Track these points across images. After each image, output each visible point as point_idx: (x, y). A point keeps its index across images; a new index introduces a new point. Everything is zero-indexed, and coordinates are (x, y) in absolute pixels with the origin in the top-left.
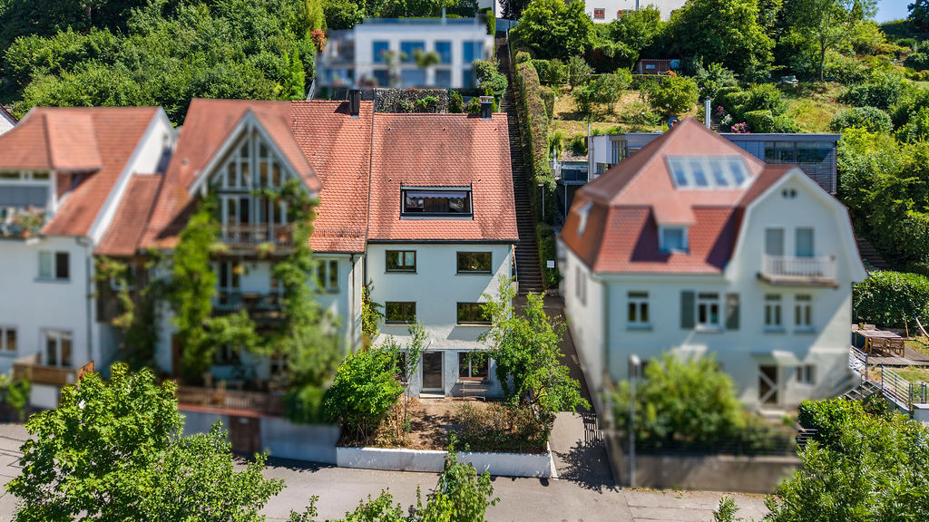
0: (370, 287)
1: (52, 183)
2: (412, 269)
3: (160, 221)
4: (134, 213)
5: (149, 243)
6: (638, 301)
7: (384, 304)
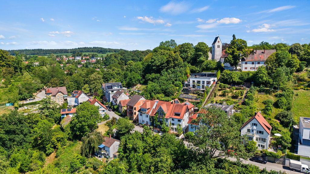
0: (171, 122)
1: (147, 109)
2: (174, 120)
3: (154, 114)
4: (153, 112)
5: (153, 116)
6: (192, 126)
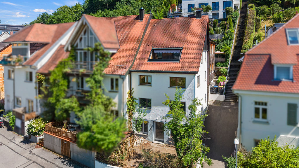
0: (133, 91)
1: (29, 47)
2: (149, 84)
6: (261, 107)
7: (138, 99)
